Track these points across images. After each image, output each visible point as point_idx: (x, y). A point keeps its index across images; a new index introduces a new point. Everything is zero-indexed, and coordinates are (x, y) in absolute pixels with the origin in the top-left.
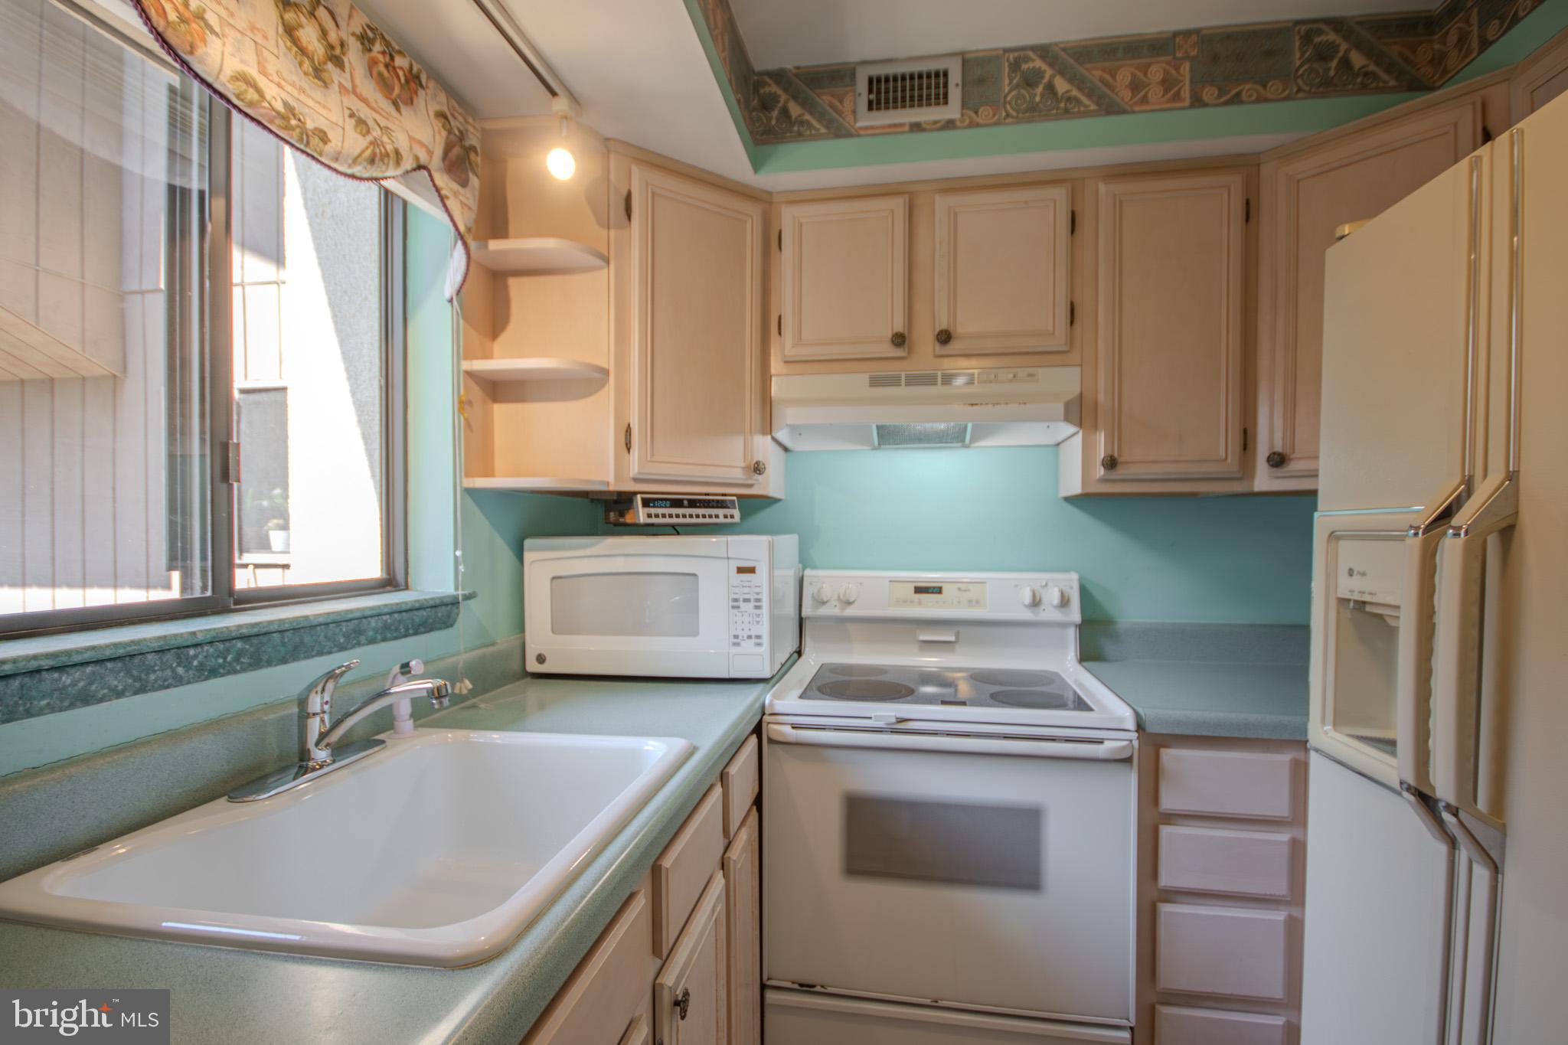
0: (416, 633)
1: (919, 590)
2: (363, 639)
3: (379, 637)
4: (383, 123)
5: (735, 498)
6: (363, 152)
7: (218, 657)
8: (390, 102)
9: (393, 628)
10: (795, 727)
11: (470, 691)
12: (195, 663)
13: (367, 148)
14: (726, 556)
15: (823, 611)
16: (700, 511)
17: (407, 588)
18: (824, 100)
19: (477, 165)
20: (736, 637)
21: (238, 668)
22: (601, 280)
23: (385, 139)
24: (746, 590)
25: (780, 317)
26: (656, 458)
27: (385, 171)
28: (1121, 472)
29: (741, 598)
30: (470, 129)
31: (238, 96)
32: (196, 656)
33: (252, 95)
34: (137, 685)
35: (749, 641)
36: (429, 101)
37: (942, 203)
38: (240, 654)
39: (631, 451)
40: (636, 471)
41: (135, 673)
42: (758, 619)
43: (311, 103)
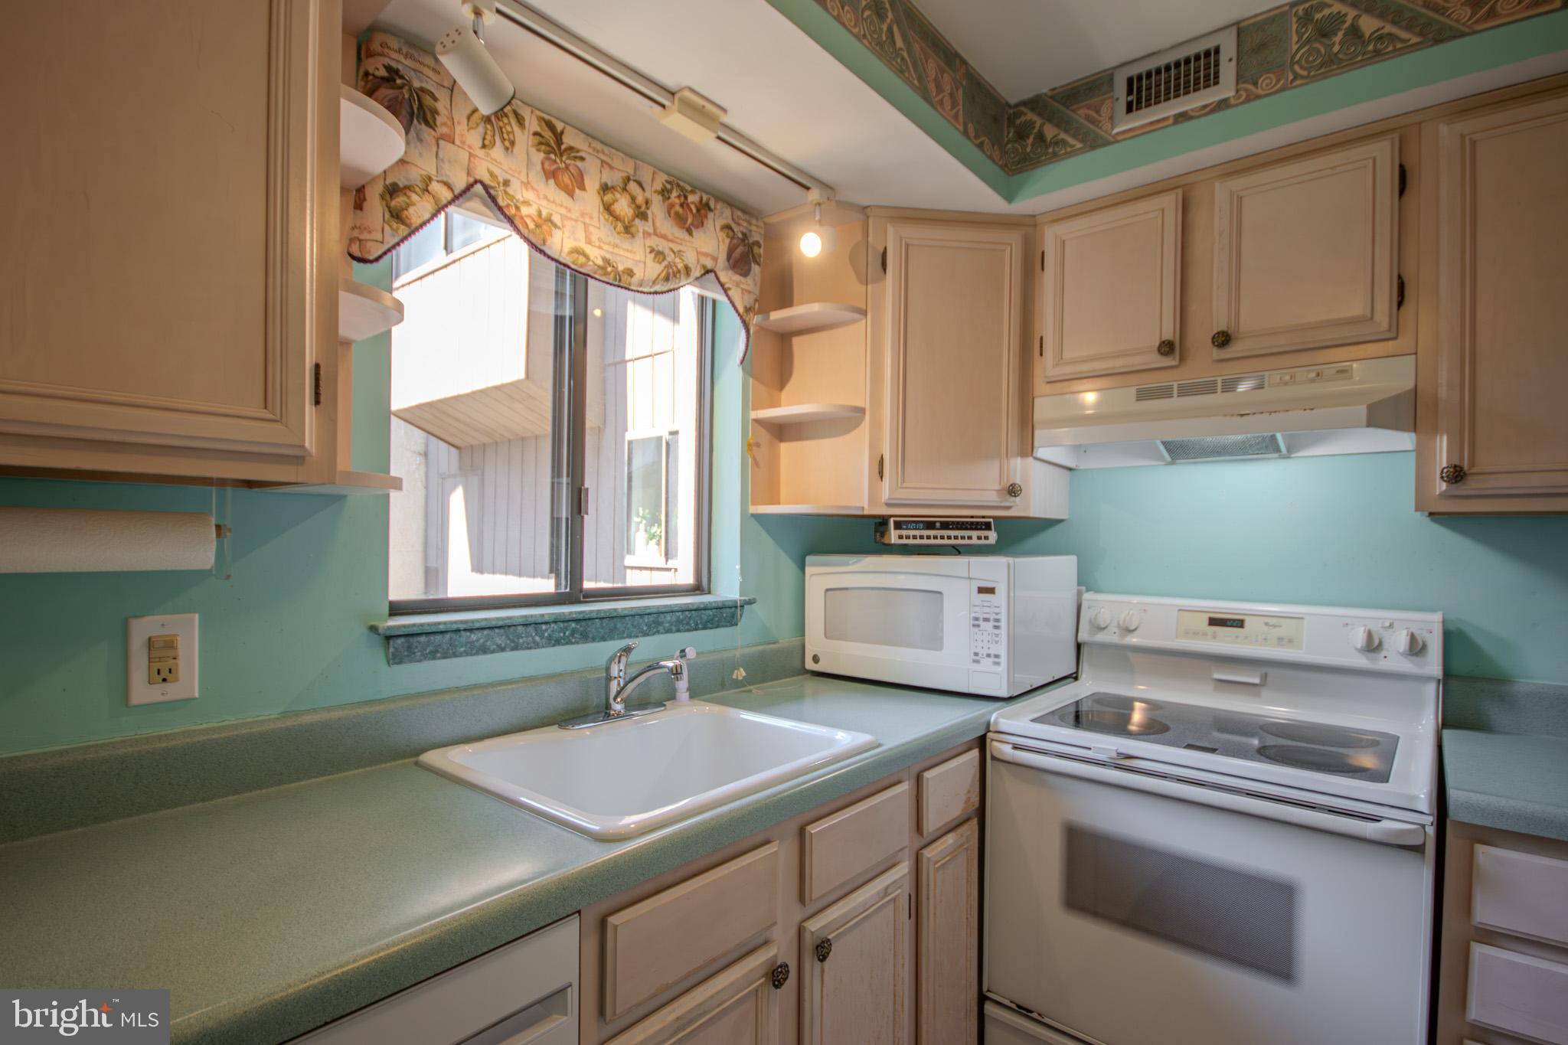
0: (705, 628)
1: (1214, 622)
2: (660, 628)
3: (674, 628)
4: (676, 248)
5: (991, 520)
6: (659, 275)
7: (559, 632)
8: (684, 230)
9: (685, 622)
10: (1016, 747)
11: (744, 677)
12: (546, 634)
13: (662, 271)
14: (967, 576)
15: (1101, 637)
16: (953, 533)
17: (709, 592)
18: (1080, 114)
19: (760, 256)
20: (976, 654)
21: (573, 640)
22: (860, 329)
23: (677, 260)
24: (986, 610)
25: (1041, 338)
26: (904, 486)
27: (679, 283)
28: (1471, 486)
29: (982, 617)
30: (754, 228)
31: (573, 263)
32: (546, 630)
33: (582, 260)
34: (513, 645)
35: (988, 659)
36: (715, 222)
37: (1222, 191)
38: (574, 631)
39: (883, 479)
40: (887, 497)
41: (511, 637)
42: (997, 639)
43: (622, 252)
